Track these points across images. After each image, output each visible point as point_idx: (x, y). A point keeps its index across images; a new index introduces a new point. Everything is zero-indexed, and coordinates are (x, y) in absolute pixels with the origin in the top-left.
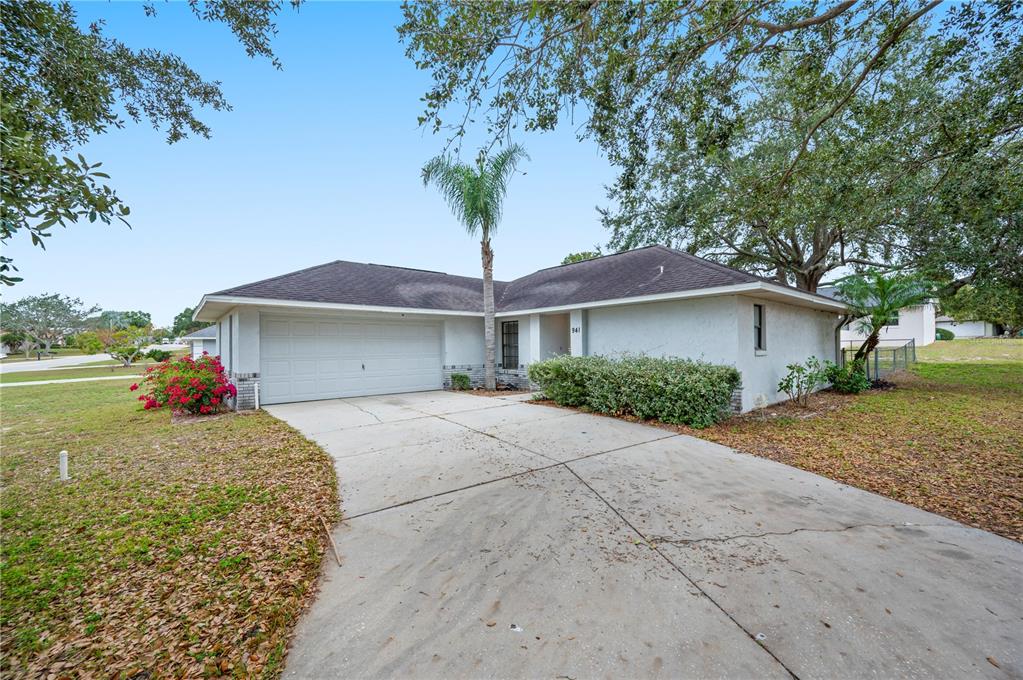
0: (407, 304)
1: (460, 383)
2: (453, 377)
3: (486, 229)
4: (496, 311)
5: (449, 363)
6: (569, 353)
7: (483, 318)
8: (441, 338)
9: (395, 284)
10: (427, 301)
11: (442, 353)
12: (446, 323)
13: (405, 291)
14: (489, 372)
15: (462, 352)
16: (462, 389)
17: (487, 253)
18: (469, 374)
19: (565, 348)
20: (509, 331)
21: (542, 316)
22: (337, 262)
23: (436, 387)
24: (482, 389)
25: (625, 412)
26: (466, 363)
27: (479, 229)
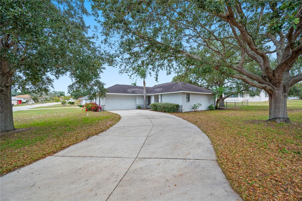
0: (129, 93)
1: (139, 108)
2: (138, 107)
3: (144, 79)
4: (146, 94)
5: (137, 104)
6: (158, 102)
7: (143, 96)
8: (136, 99)
9: (127, 89)
10: (133, 92)
11: (136, 102)
12: (137, 97)
13: (129, 90)
14: (145, 106)
15: (140, 102)
16: (139, 109)
17: (144, 83)
18: (141, 106)
19: (158, 101)
20: (149, 98)
21: (154, 95)
22: (117, 85)
23: (135, 108)
24: (143, 109)
25: (162, 111)
26: (141, 104)
27: (143, 78)
